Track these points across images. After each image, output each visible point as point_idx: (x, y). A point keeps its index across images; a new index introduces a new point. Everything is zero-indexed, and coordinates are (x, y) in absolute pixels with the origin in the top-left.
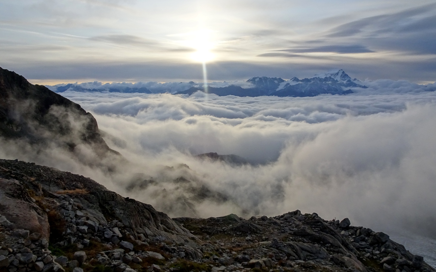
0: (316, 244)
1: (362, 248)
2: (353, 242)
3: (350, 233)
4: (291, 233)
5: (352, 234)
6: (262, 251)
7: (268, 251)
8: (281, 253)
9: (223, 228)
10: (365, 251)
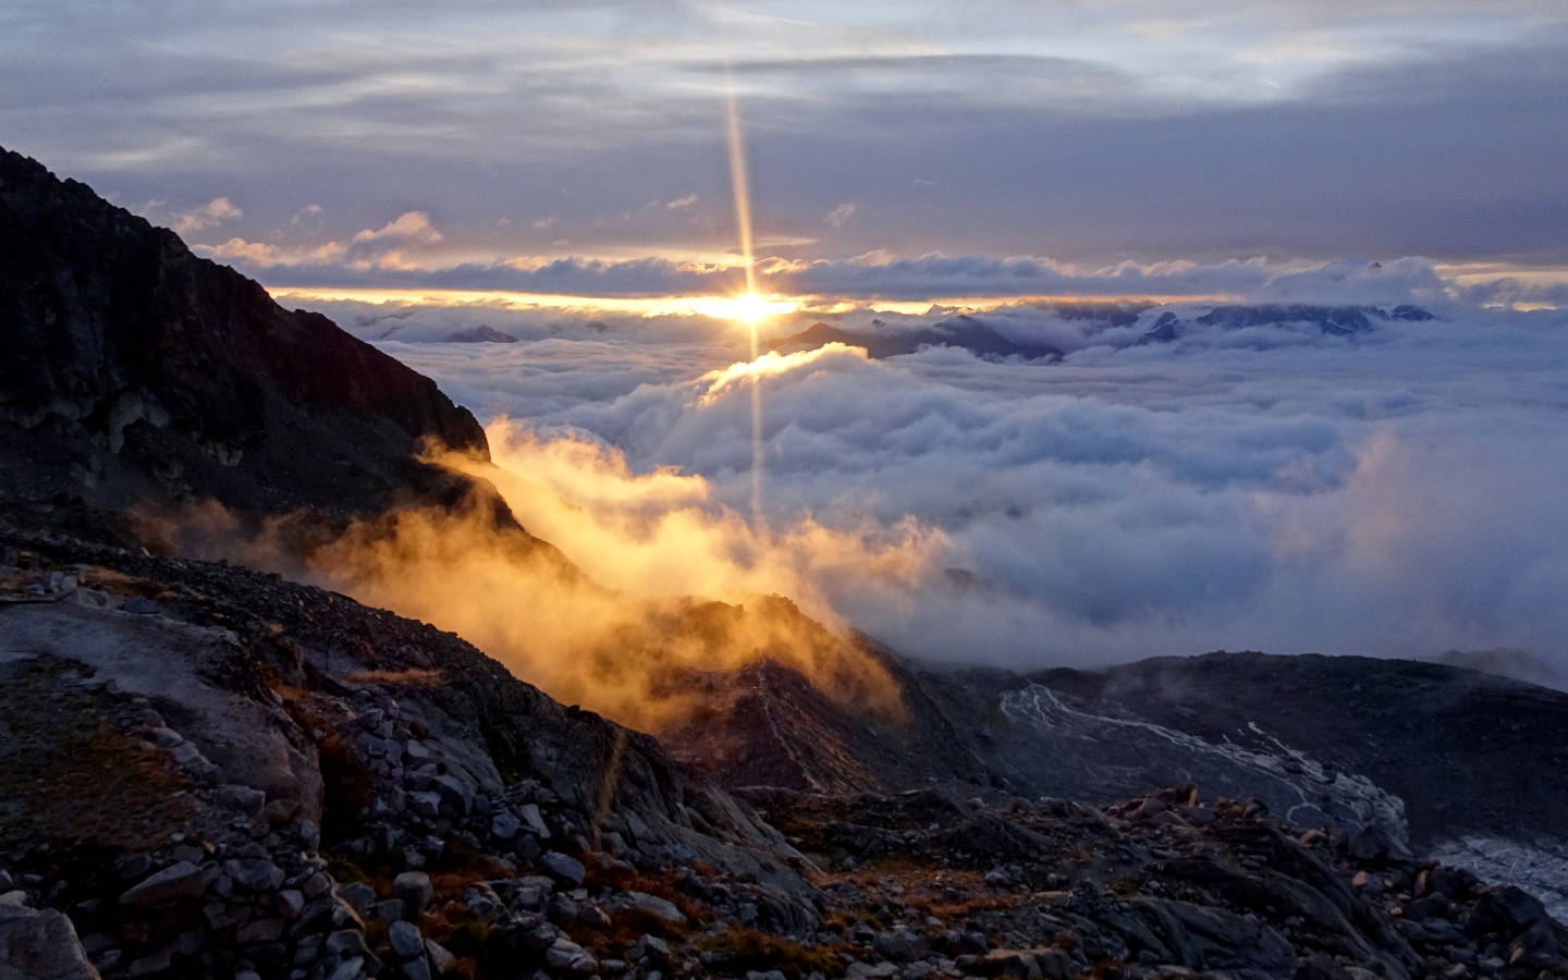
0: (1249, 912)
1: (1434, 942)
2: (1398, 916)
3: (1389, 883)
4: (1156, 866)
5: (1397, 888)
6: (1037, 924)
7: (1059, 924)
8: (1108, 935)
9: (907, 834)
10: (1446, 954)
